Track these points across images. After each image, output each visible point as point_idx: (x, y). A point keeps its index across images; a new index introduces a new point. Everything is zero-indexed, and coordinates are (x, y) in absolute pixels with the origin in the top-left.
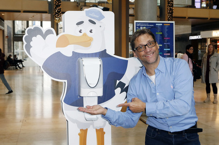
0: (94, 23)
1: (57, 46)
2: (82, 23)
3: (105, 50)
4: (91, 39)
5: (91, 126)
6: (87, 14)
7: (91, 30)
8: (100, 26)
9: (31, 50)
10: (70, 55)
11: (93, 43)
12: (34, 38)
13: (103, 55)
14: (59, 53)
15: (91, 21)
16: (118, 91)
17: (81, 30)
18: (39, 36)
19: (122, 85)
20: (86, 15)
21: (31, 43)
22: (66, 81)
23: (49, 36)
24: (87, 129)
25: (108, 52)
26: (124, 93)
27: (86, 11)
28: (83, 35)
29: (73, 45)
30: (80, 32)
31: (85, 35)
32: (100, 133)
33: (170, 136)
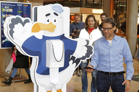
0: (57, 15)
1: (32, 32)
3: (64, 34)
4: (55, 27)
5: (54, 88)
7: (55, 20)
8: (61, 17)
9: (14, 34)
11: (56, 29)
12: (16, 26)
13: (62, 37)
14: (33, 36)
15: (55, 13)
16: (71, 62)
17: (49, 20)
18: (20, 24)
19: (73, 58)
20: (52, 9)
21: (14, 29)
22: (38, 57)
23: (27, 24)
24: (51, 90)
25: (65, 36)
26: (75, 64)
27: (52, 6)
28: (50, 23)
29: (43, 31)
30: (48, 21)
31: (51, 23)
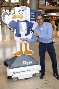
2: (20, 11)
4: (23, 16)
6: (22, 8)
9: (5, 19)
10: (17, 21)
12: (5, 16)
13: (26, 21)
14: (13, 20)
15: (22, 10)
16: (31, 32)
17: (20, 13)
18: (7, 15)
19: (32, 30)
21: (5, 17)
22: (16, 29)
23: (10, 15)
24: (22, 43)
26: (33, 33)
29: (17, 18)
31: (21, 15)
32: (26, 44)
33: (46, 45)
